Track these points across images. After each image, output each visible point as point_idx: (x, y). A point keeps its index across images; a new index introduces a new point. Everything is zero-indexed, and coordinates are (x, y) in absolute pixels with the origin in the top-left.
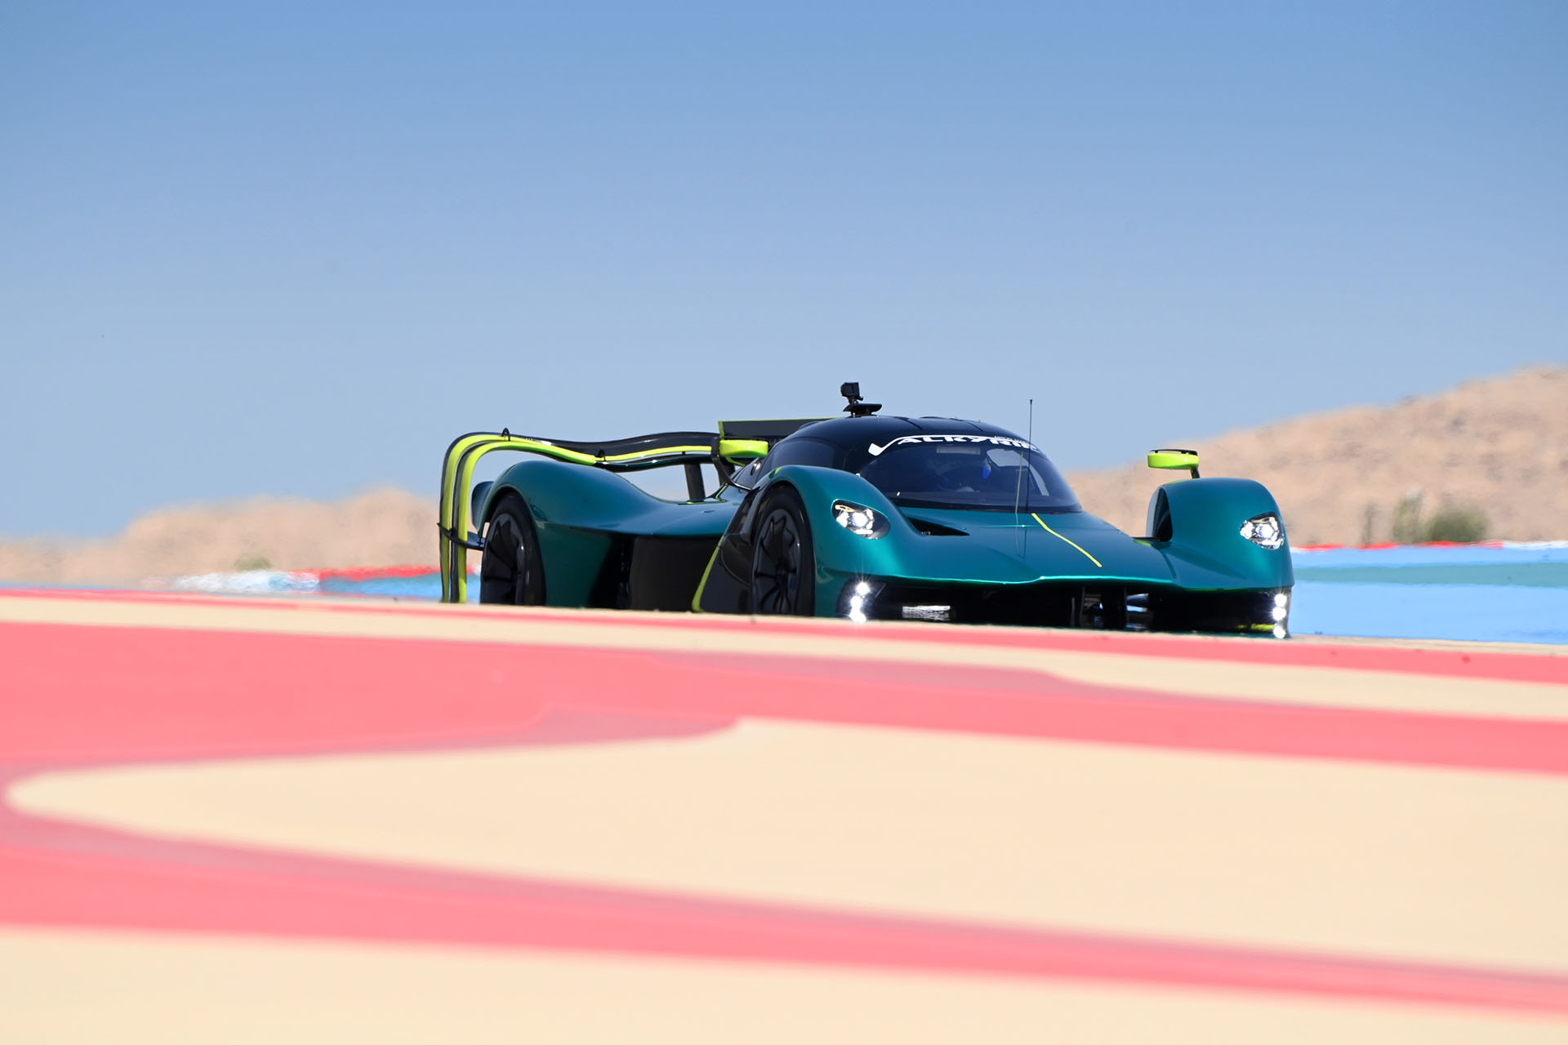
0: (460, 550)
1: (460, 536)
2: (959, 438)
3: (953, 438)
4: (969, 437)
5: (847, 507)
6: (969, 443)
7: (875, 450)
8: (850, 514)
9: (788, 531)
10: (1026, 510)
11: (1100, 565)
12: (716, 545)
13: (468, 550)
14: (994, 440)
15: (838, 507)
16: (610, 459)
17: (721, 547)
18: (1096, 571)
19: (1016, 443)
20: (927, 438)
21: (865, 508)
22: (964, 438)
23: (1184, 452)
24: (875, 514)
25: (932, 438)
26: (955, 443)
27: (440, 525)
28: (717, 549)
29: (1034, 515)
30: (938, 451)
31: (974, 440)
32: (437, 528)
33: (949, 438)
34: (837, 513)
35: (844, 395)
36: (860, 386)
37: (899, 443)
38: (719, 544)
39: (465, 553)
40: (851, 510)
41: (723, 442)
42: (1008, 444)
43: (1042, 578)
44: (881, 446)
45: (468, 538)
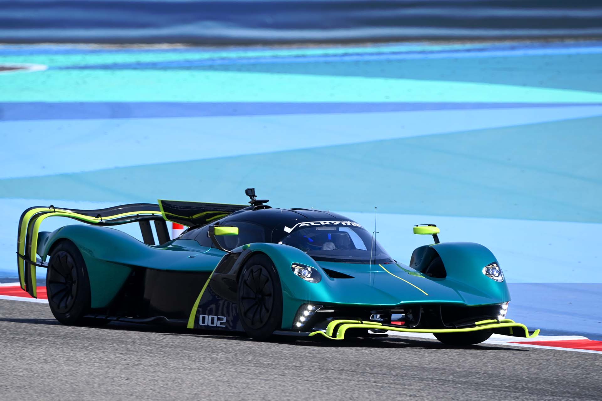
0: (32, 266)
1: (32, 259)
2: (327, 223)
3: (325, 223)
4: (332, 222)
5: (298, 266)
6: (332, 225)
7: (288, 230)
8: (299, 269)
9: (263, 275)
10: (375, 262)
11: (427, 295)
12: (208, 278)
13: (36, 267)
14: (343, 223)
15: (294, 266)
16: (105, 219)
17: (211, 279)
18: (425, 297)
19: (353, 224)
20: (312, 223)
21: (307, 266)
22: (329, 223)
23: (429, 225)
24: (312, 269)
25: (314, 223)
26: (326, 225)
27: (18, 253)
28: (208, 281)
29: (380, 265)
30: (317, 230)
31: (335, 224)
32: (17, 254)
33: (322, 223)
34: (294, 269)
35: (247, 195)
36: (255, 190)
37: (300, 226)
38: (210, 277)
39: (35, 267)
40: (300, 268)
41: (215, 228)
42: (350, 224)
43: (402, 302)
44: (291, 228)
45: (37, 261)
